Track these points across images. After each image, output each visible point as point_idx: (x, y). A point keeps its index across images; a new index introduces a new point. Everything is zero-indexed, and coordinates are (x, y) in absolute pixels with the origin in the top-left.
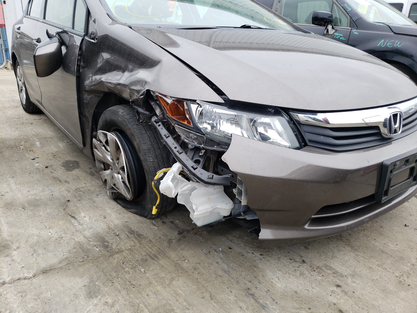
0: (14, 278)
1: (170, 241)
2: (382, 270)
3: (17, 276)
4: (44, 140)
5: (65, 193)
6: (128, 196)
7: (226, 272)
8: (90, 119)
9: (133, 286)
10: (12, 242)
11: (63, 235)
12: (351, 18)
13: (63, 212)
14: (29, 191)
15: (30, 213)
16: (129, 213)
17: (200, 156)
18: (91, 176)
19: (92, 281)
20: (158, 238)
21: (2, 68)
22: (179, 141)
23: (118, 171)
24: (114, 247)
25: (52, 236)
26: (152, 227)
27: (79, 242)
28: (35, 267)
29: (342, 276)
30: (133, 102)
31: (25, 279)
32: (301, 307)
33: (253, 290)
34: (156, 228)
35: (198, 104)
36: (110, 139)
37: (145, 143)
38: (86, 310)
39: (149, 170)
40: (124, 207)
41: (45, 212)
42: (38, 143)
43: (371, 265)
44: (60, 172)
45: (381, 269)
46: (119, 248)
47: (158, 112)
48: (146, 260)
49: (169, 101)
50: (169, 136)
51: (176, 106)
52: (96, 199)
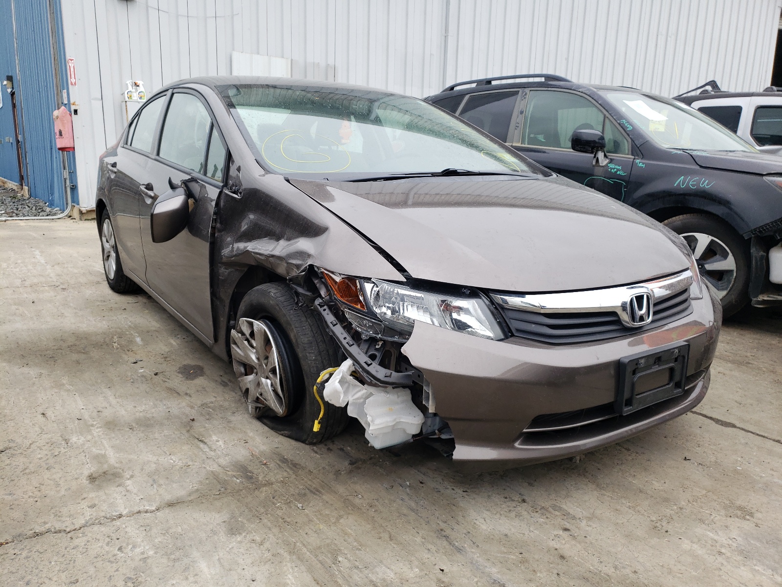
0: (133, 510)
1: (337, 473)
2: (634, 513)
3: (136, 509)
4: (147, 335)
5: (188, 410)
6: (279, 410)
7: (412, 510)
8: (227, 302)
9: (288, 524)
10: (123, 470)
11: (190, 463)
12: (634, 142)
13: (187, 435)
14: (135, 407)
15: (141, 435)
16: (280, 436)
17: (377, 350)
18: (222, 387)
19: (233, 517)
20: (320, 468)
21: (65, 216)
22: (351, 331)
23: (266, 374)
24: (260, 478)
25: (174, 464)
26: (313, 454)
27: (212, 472)
28: (157, 499)
29: (574, 518)
30: (290, 280)
31: (146, 512)
32: (510, 551)
33: (448, 532)
34: (317, 456)
35: (374, 283)
36: (258, 330)
37: (305, 334)
38: (228, 547)
39: (310, 371)
40: (272, 428)
41: (162, 435)
42: (138, 340)
43: (619, 507)
44: (177, 381)
45: (632, 511)
46: (267, 480)
47: (323, 292)
48: (305, 495)
49: (338, 279)
50: (337, 324)
51: (347, 285)
52: (232, 418)
